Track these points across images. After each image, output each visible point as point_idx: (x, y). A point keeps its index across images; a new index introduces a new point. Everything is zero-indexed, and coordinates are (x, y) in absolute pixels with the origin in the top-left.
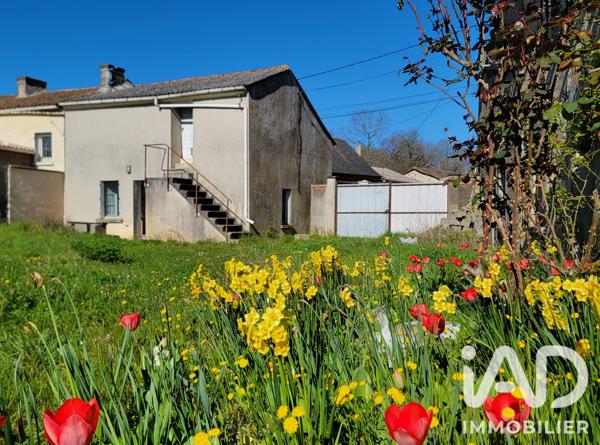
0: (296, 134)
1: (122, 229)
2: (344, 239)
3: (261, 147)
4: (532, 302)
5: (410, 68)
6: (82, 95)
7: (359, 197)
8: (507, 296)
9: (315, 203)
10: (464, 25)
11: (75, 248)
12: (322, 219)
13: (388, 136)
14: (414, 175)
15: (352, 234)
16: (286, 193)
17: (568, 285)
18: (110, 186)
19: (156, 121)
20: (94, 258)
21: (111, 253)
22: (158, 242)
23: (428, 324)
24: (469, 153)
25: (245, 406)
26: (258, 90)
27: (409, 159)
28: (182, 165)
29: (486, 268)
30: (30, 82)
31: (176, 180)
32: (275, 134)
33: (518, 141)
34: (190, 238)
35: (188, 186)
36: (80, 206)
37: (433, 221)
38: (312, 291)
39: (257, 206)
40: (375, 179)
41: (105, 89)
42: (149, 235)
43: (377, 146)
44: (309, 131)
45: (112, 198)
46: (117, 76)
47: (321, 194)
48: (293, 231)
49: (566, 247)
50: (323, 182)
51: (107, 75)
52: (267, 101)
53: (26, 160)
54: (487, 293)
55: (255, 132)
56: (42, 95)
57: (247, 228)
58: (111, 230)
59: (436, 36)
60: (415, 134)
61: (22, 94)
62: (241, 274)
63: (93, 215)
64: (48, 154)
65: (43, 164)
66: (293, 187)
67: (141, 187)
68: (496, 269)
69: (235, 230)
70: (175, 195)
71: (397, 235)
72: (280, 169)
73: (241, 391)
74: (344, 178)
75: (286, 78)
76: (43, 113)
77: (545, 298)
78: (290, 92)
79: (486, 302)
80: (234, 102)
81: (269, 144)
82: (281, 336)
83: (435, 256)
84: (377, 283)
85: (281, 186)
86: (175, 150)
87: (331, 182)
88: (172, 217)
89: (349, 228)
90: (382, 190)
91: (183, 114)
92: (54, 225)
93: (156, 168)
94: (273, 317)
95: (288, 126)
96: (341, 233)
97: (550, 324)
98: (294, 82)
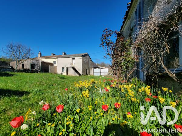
0: (88, 62)
1: (65, 74)
2: (95, 76)
3: (84, 63)
4: (120, 88)
5: (104, 57)
6: (60, 56)
7: (96, 70)
8: (116, 87)
9: (91, 71)
10: (111, 52)
11: (58, 77)
12: (92, 73)
13: (100, 62)
14: (104, 67)
15: (96, 75)
16: (87, 70)
17: (124, 86)
18: (63, 68)
19: (70, 60)
20: (61, 78)
21: (63, 78)
22: (69, 76)
23: (106, 91)
24: (112, 68)
25: (82, 101)
26: (83, 56)
27: (103, 65)
28: (73, 66)
29: (114, 83)
30: (53, 54)
31: (72, 68)
32: (85, 62)
33: (118, 67)
34: (74, 75)
35: (74, 68)
36: (59, 71)
37: (106, 74)
38: (91, 86)
39: (83, 71)
40: (99, 68)
41: (63, 55)
42: (68, 75)
43: (99, 63)
44: (90, 61)
45: (63, 70)
46: (65, 54)
47: (92, 70)
48: (88, 75)
49: (123, 79)
50: (92, 68)
51: (64, 53)
52: (85, 57)
53: (52, 64)
54: (114, 87)
55: (83, 62)
56: (55, 56)
57: (81, 74)
58: (63, 74)
59: (108, 53)
60: (104, 62)
61: (52, 55)
62: (81, 83)
63: (61, 72)
64: (55, 64)
65: (54, 65)
66: (88, 69)
67: (67, 68)
68: (115, 83)
69: (80, 74)
70: (72, 70)
71: (102, 76)
72: (86, 66)
73: (81, 100)
74: (95, 68)
75: (87, 55)
76: (55, 58)
77: (121, 87)
78: (88, 56)
79: (114, 88)
80: (80, 57)
81: (85, 63)
82: (88, 95)
83: (107, 79)
84: (99, 84)
85: (86, 69)
86: (72, 64)
87: (93, 68)
88: (71, 73)
89: (95, 74)
90: (100, 69)
91: (73, 59)
92: (55, 73)
93: (69, 66)
94: (87, 92)
95: (87, 61)
96: (94, 75)
97: (122, 92)
98: (88, 55)
